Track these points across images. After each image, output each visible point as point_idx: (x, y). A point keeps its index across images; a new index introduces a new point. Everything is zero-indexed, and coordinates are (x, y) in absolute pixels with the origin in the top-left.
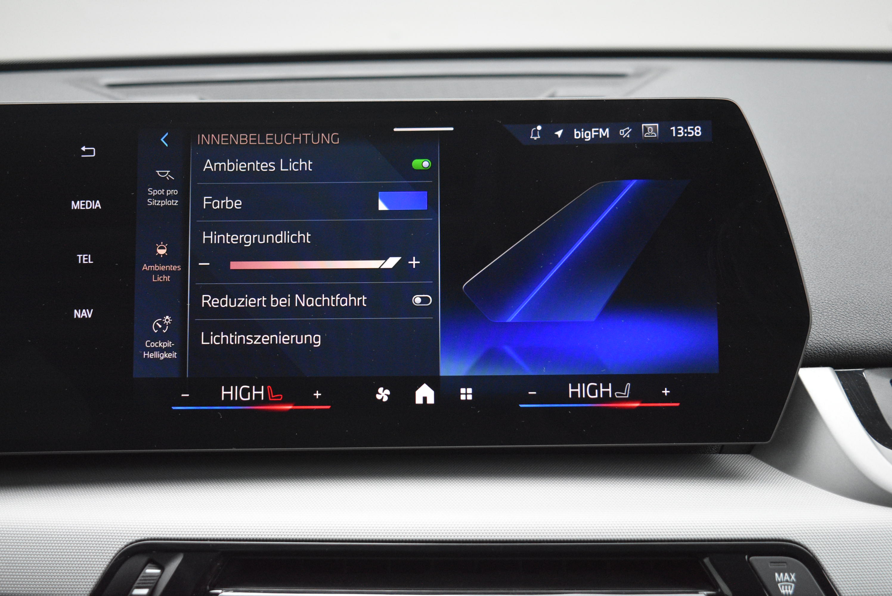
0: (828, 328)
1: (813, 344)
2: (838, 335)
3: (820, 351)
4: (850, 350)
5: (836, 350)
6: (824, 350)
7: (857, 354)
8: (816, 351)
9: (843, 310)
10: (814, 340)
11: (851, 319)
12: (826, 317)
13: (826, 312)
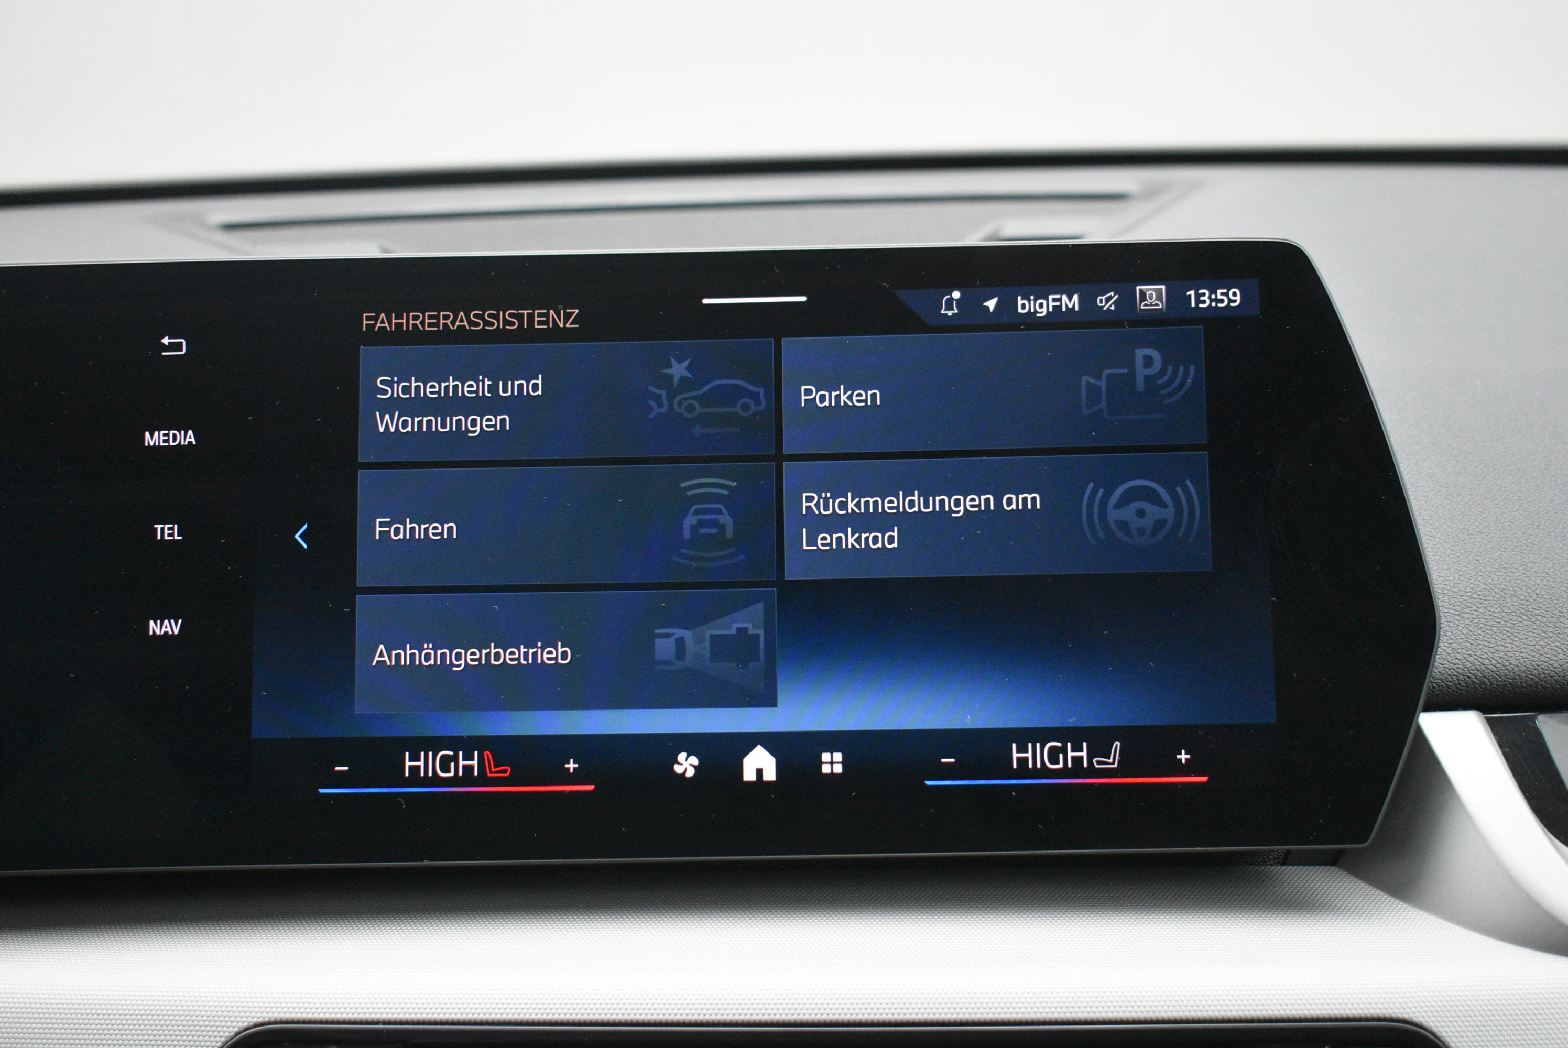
0: (1472, 642)
1: (1444, 670)
2: (1489, 654)
3: (1457, 682)
4: (1511, 681)
5: (1486, 680)
6: (1465, 681)
7: (1524, 687)
8: (1451, 682)
9: (1499, 610)
10: (1447, 663)
11: (1513, 626)
12: (1467, 621)
13: (1468, 613)
